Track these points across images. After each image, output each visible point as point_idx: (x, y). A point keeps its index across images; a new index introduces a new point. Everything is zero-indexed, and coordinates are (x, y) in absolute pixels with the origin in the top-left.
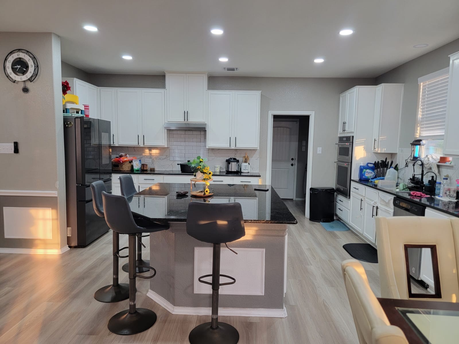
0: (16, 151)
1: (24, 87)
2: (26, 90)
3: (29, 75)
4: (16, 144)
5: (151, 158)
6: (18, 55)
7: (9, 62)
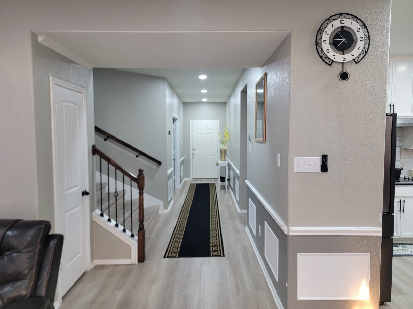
0: (324, 168)
1: (343, 72)
2: (344, 76)
3: (356, 52)
4: (325, 158)
6: (341, 23)
7: (326, 34)
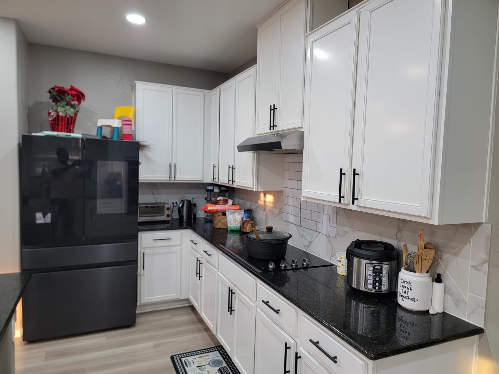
5: (265, 210)
